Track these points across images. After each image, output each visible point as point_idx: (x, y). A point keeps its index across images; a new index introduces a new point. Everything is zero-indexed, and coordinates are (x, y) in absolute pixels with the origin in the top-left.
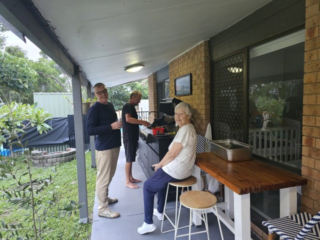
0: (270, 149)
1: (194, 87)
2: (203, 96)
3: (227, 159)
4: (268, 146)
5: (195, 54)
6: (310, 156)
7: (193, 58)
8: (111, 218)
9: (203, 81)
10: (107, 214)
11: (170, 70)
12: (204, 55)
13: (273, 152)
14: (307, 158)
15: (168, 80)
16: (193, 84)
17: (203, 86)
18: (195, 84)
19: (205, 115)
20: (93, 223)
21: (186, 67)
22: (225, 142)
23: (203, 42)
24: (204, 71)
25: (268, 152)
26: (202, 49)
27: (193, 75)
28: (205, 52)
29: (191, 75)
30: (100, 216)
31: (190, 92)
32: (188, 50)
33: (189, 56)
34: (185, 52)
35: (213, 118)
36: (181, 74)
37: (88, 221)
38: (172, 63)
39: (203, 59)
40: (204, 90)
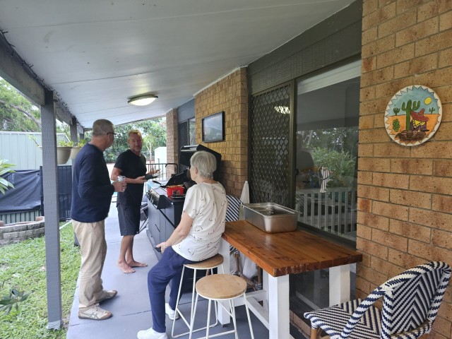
0: (325, 217)
1: (228, 131)
2: (239, 143)
3: (265, 229)
4: (323, 213)
5: (229, 85)
6: (365, 224)
7: (226, 91)
8: (98, 320)
9: (239, 122)
10: (93, 314)
11: (197, 106)
12: (240, 87)
13: (329, 221)
14: (363, 227)
15: (194, 120)
16: (226, 126)
17: (239, 130)
18: (229, 127)
19: (242, 169)
20: (70, 328)
21: (218, 102)
22: (264, 207)
23: (239, 68)
24: (240, 109)
25: (322, 221)
26: (238, 78)
27: (226, 114)
28: (242, 84)
29: (223, 114)
30: (80, 318)
31: (221, 138)
32: (219, 80)
33: (221, 88)
34: (216, 81)
35: (252, 174)
36: (211, 112)
37: (61, 326)
38: (199, 96)
39: (239, 93)
40: (240, 135)
